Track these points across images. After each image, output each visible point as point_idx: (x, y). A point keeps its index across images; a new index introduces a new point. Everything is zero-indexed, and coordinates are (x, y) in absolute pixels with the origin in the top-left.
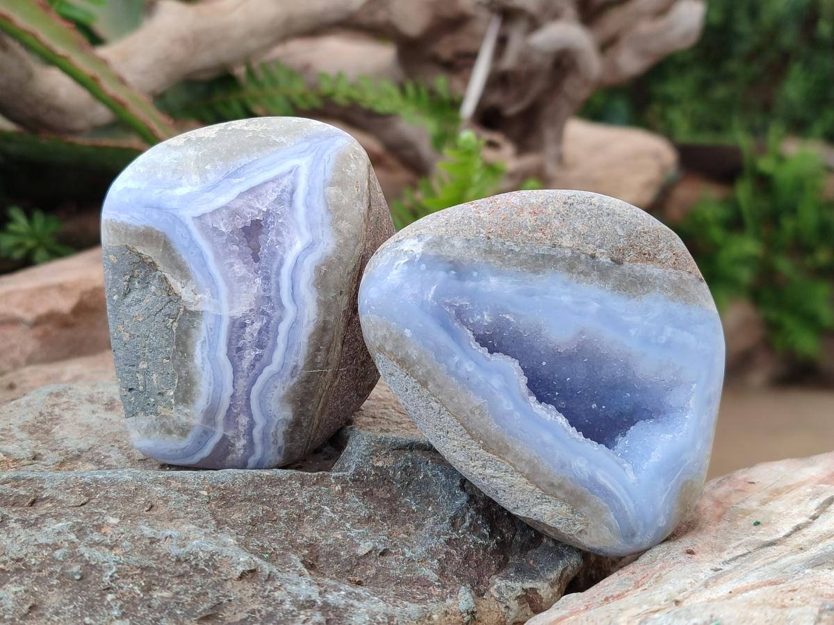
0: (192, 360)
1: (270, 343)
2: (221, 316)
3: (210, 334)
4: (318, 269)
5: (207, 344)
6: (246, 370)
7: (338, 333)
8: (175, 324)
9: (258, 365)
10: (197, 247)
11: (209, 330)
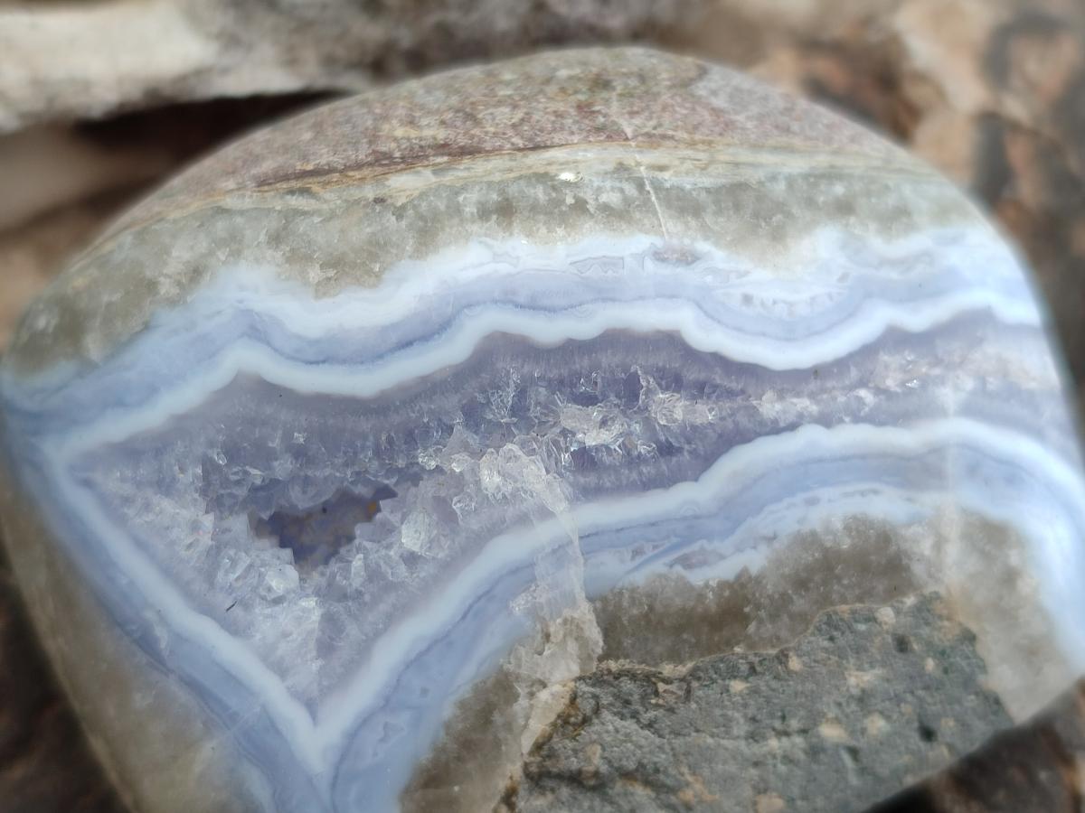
0: (758, 580)
1: (608, 359)
2: (581, 538)
3: (650, 553)
4: (323, 289)
5: (686, 550)
6: (727, 405)
7: (511, 170)
8: (667, 669)
9: (692, 375)
10: (397, 685)
11: (639, 560)
